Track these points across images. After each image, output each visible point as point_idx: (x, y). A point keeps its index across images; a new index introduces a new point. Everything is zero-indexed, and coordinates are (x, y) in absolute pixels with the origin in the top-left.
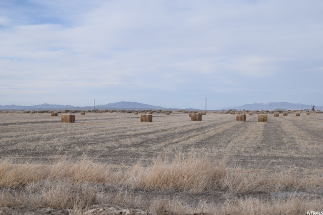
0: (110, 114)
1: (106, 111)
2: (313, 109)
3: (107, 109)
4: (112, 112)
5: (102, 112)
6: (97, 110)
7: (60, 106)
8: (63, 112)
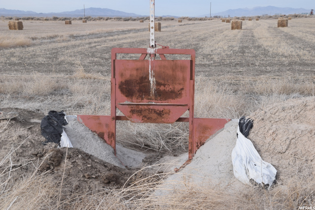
0: (105, 22)
1: (100, 19)
2: (312, 13)
3: (101, 17)
4: (107, 20)
5: (95, 20)
6: (90, 17)
7: (20, 11)
8: (51, 20)
